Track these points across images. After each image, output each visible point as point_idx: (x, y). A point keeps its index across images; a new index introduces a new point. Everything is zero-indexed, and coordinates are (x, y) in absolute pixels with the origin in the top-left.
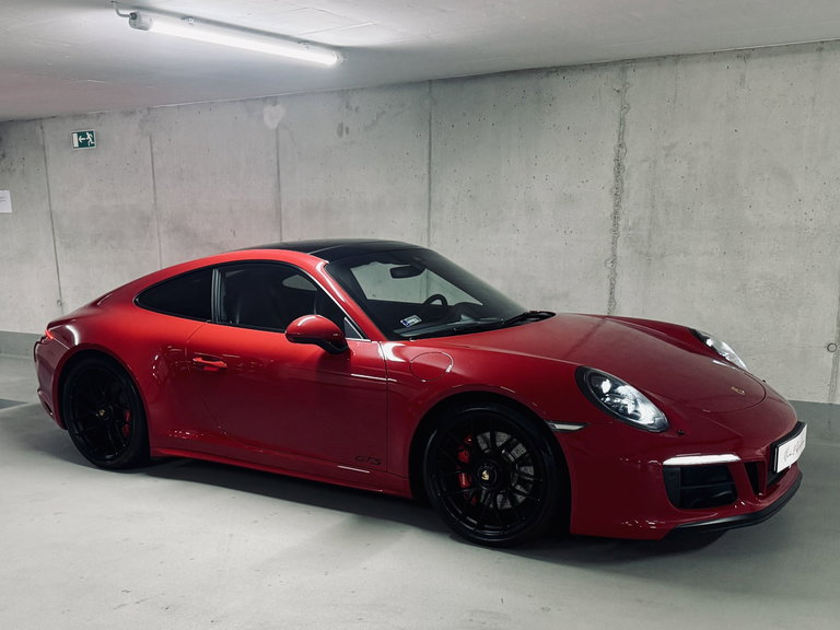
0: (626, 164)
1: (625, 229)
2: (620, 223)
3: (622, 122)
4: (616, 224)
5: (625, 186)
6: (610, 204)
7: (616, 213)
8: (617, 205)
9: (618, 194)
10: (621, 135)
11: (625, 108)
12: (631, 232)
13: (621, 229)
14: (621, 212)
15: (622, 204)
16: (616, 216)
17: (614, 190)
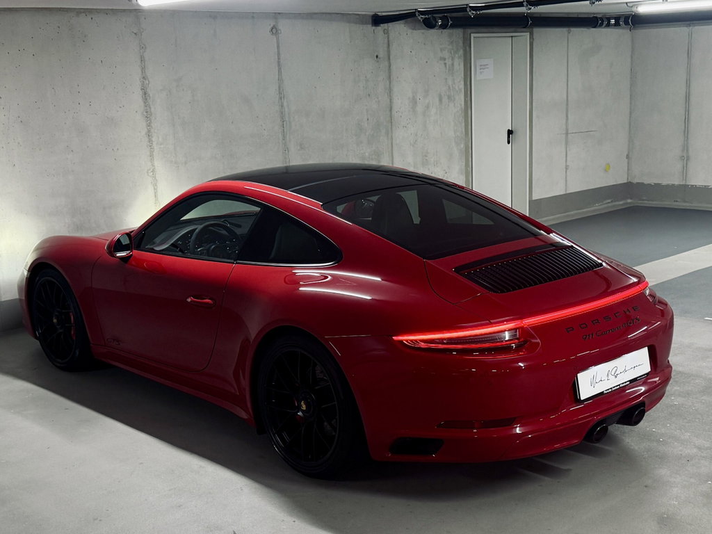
0: (150, 92)
1: (157, 144)
2: (153, 139)
3: (142, 59)
4: (150, 141)
5: (152, 109)
6: (145, 124)
7: (149, 131)
8: (149, 125)
9: (148, 115)
10: (143, 69)
11: (143, 47)
12: (162, 146)
13: (154, 144)
14: (152, 130)
15: (152, 125)
16: (149, 134)
17: (145, 114)
